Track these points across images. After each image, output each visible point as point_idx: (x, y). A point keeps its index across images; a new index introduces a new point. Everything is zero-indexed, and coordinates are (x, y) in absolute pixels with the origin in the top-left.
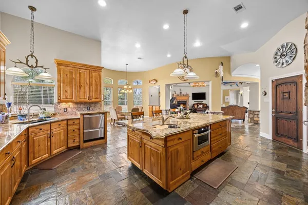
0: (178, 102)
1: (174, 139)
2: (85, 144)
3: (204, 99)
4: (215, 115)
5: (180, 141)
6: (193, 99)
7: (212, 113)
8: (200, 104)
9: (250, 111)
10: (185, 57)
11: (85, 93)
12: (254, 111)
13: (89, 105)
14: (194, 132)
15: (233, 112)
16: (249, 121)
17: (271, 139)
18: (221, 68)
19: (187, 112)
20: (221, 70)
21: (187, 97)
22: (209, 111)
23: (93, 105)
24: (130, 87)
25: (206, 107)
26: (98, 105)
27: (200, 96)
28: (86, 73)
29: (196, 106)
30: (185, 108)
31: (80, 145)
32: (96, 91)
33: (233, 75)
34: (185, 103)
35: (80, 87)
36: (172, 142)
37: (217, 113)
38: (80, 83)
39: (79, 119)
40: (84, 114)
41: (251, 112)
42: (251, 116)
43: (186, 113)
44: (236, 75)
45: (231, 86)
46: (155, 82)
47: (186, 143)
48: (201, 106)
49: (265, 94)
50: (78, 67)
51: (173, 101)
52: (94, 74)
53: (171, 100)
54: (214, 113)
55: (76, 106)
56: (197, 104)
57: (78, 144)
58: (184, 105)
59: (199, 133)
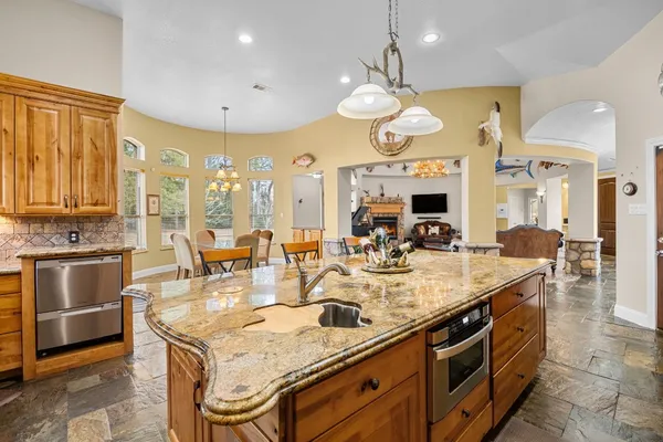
0: (375, 219)
1: (339, 395)
2: (42, 362)
3: (444, 209)
4: (479, 255)
5: (370, 395)
6: (415, 210)
7: (469, 248)
8: (434, 224)
9: (571, 242)
10: (393, 48)
11: (50, 182)
12: (580, 242)
13: (74, 223)
14: (436, 337)
15: (526, 245)
16: (569, 268)
17: (653, 326)
18: (496, 117)
19: (402, 247)
20: (495, 123)
21: (399, 206)
22: (459, 243)
23: (90, 226)
24: (235, 175)
25: (448, 233)
26: (111, 227)
27: (431, 204)
28: (53, 117)
29: (422, 231)
30: (393, 236)
31: (21, 369)
32: (96, 177)
33: (527, 141)
34: (391, 222)
35: (32, 162)
36: (326, 409)
37: (486, 249)
38: (30, 149)
39: (19, 274)
40: (37, 259)
41: (574, 246)
42: (574, 256)
43: (397, 253)
44: (537, 140)
45: (513, 175)
46: (308, 162)
47: (396, 398)
48: (435, 230)
49: (634, 192)
50: (24, 93)
51: (361, 217)
52: (87, 120)
53: (354, 215)
54: (475, 249)
55: (21, 228)
56: (426, 225)
57: (13, 365)
58: (390, 228)
59: (452, 340)
